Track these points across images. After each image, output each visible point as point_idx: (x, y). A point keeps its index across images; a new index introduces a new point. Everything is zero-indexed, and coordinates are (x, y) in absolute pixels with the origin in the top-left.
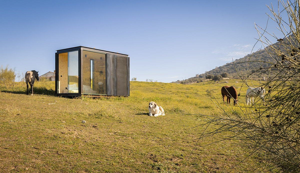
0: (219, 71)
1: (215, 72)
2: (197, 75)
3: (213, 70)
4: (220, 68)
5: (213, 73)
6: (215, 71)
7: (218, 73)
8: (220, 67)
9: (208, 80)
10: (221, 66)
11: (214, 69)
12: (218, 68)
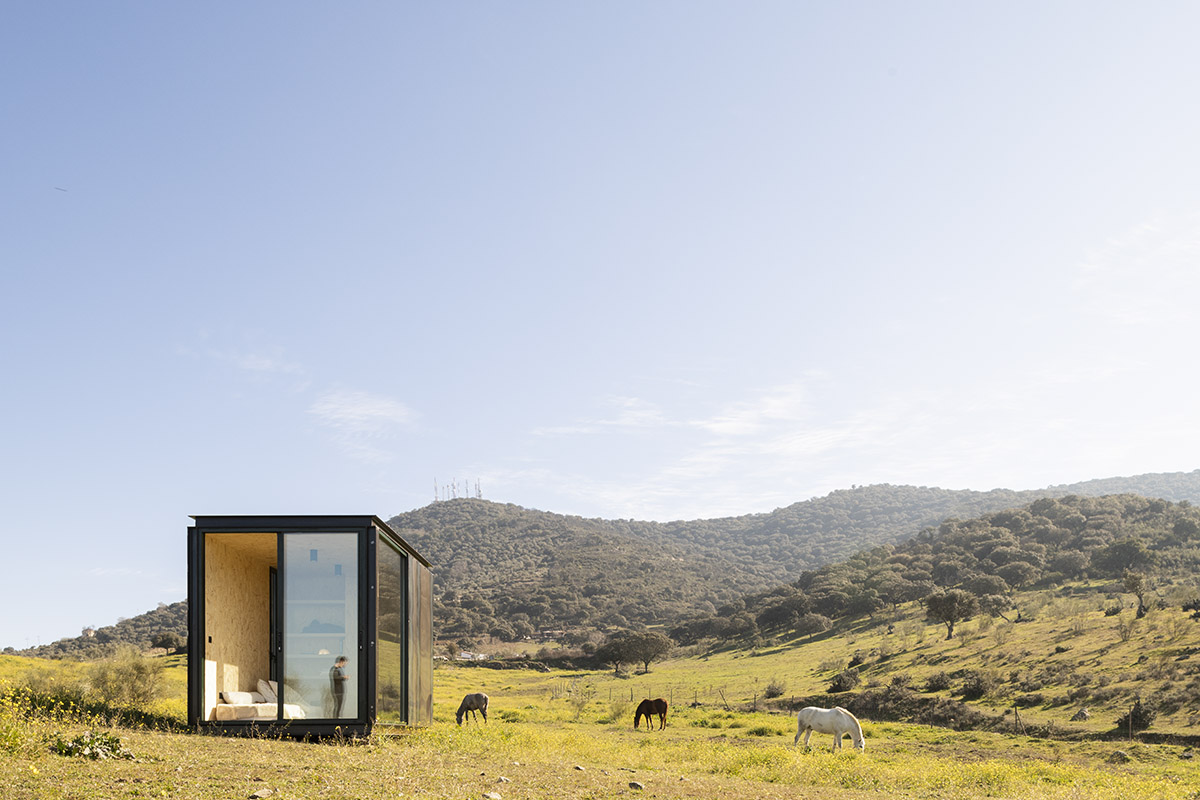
0: (171, 622)
1: (157, 624)
2: (86, 631)
3: (149, 613)
4: (175, 609)
5: (151, 625)
6: (156, 619)
7: (169, 626)
8: (172, 606)
9: (162, 651)
10: (176, 602)
11: (153, 612)
12: (166, 608)
